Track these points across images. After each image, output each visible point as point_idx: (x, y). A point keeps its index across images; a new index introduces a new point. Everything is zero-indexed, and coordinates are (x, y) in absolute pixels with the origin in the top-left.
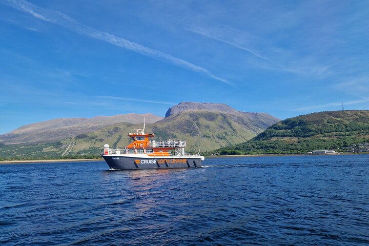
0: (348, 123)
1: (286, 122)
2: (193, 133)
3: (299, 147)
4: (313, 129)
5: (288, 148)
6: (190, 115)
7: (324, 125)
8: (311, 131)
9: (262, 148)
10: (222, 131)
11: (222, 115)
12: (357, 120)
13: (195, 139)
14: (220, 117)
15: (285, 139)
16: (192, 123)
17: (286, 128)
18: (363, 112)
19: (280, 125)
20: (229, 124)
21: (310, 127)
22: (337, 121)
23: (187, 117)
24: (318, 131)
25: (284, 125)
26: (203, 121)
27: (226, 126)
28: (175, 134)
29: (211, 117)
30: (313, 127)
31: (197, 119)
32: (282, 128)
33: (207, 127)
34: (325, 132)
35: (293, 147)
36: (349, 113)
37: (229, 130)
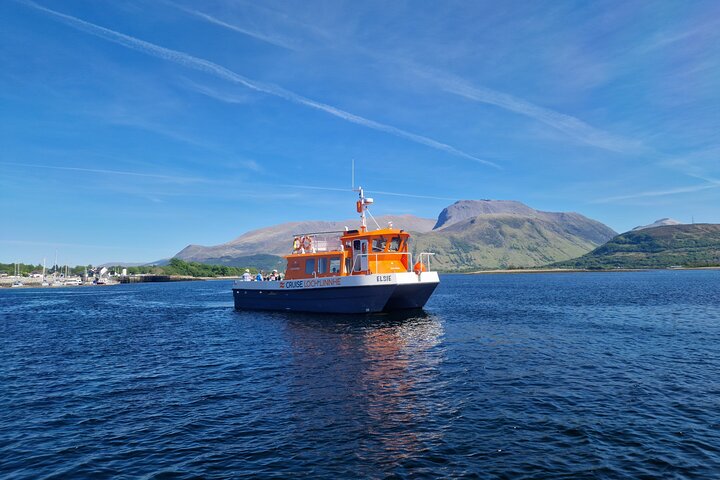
0: (698, 238)
1: (628, 235)
2: (498, 244)
3: (649, 262)
4: (662, 244)
5: (637, 264)
6: (491, 221)
7: (673, 241)
8: (659, 247)
9: (609, 263)
10: (533, 241)
11: (528, 220)
12: (707, 235)
13: (500, 251)
14: (527, 224)
15: (631, 254)
16: (495, 232)
17: (629, 243)
18: (714, 226)
19: (622, 238)
20: (539, 232)
21: (658, 243)
22: (687, 237)
23: (488, 225)
24: (667, 247)
25: (628, 240)
26: (507, 229)
27: (536, 234)
28: (477, 245)
29: (516, 224)
30: (661, 242)
31: (499, 226)
32: (625, 243)
33: (514, 236)
34: (675, 248)
35: (644, 263)
36: (699, 227)
37: (540, 240)
